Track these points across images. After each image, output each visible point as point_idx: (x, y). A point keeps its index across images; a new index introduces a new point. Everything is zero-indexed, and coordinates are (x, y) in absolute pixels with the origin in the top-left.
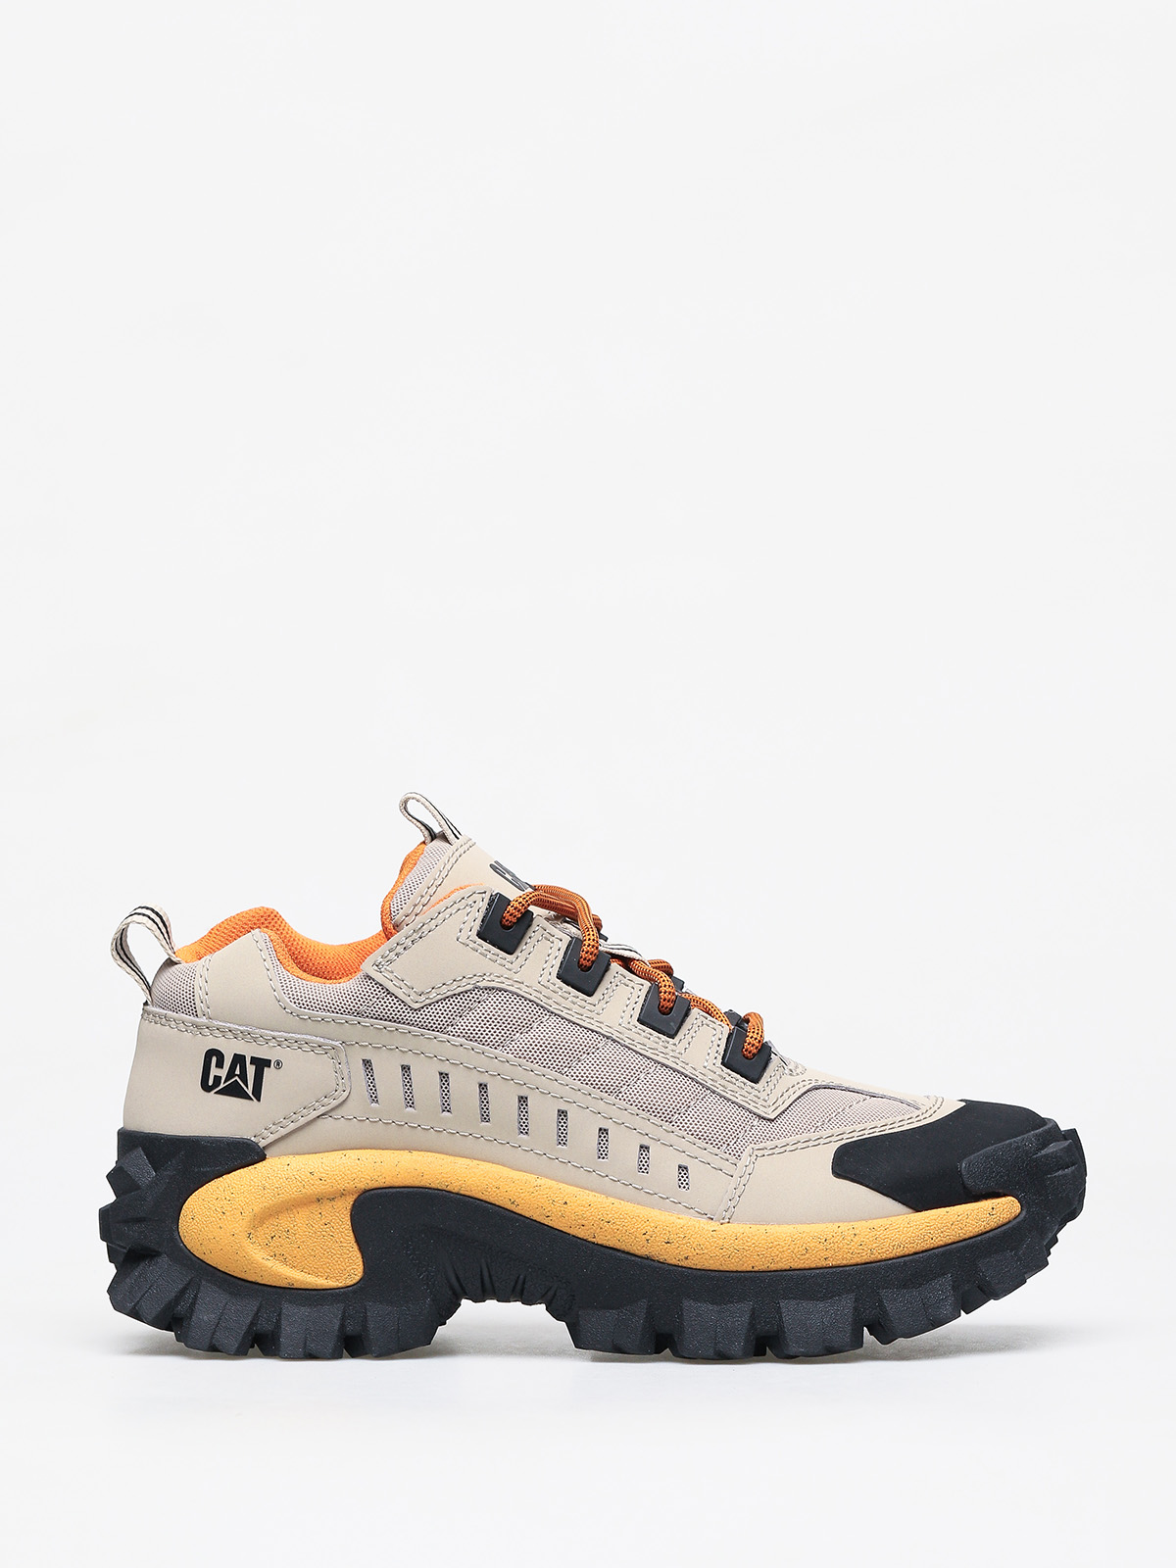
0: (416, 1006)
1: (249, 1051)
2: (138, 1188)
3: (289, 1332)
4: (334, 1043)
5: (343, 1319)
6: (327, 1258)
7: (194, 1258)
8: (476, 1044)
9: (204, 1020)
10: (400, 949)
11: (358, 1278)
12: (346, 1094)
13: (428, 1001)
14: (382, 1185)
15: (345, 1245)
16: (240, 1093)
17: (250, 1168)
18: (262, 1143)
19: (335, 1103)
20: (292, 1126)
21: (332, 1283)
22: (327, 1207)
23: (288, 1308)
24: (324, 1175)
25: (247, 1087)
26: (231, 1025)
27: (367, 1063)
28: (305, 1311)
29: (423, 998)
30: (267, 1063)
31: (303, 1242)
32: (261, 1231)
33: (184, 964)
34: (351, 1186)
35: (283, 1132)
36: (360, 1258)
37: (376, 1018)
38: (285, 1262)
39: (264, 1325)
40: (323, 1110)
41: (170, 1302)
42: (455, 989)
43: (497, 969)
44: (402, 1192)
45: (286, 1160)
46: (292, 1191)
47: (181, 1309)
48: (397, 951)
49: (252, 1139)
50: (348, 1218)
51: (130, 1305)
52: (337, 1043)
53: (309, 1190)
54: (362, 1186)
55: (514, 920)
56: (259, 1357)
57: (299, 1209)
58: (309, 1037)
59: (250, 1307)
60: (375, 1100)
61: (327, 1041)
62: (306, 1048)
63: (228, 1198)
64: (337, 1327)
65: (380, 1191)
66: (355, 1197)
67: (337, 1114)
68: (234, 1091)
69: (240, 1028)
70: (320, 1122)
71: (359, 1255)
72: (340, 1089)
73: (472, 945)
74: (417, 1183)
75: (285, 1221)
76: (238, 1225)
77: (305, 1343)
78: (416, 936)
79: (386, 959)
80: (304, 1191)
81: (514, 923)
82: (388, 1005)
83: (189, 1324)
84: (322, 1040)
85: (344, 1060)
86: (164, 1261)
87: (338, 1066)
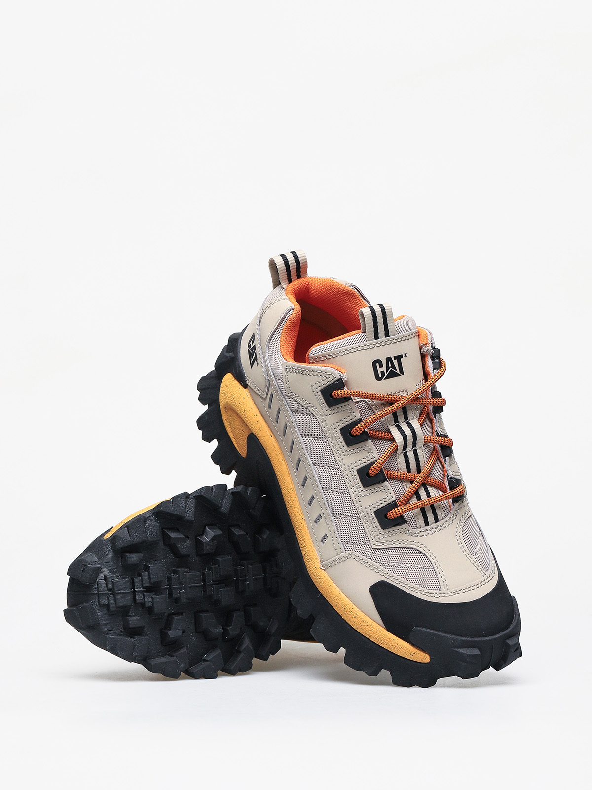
0: (288, 394)
8: (296, 426)
13: (292, 397)
14: (257, 438)
19: (263, 396)
29: (291, 394)
36: (246, 452)
40: (260, 394)
42: (301, 402)
43: (319, 408)
54: (253, 431)
63: (227, 389)
66: (250, 432)
73: (315, 392)
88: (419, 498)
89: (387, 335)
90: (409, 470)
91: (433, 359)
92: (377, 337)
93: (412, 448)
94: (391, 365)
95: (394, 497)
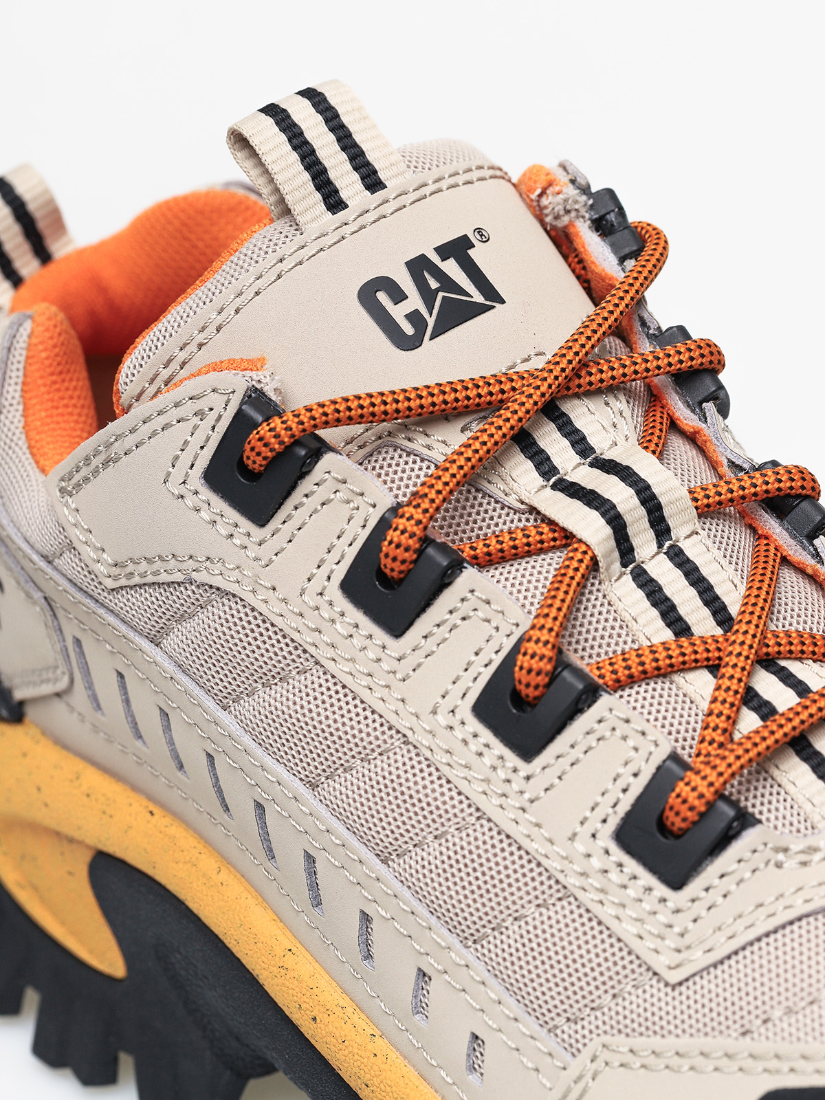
0: (110, 583)
12: (67, 679)
14: (113, 853)
19: (60, 685)
21: (96, 964)
27: (77, 645)
29: (118, 572)
36: (118, 946)
38: (43, 901)
50: (89, 880)
52: (40, 595)
54: (91, 843)
57: (41, 834)
67: (68, 702)
71: (114, 941)
72: (60, 668)
73: (188, 497)
87: (50, 631)
88: (765, 710)
89: (372, 182)
90: (679, 626)
91: (601, 226)
92: (334, 203)
93: (660, 546)
94: (437, 280)
95: (662, 740)
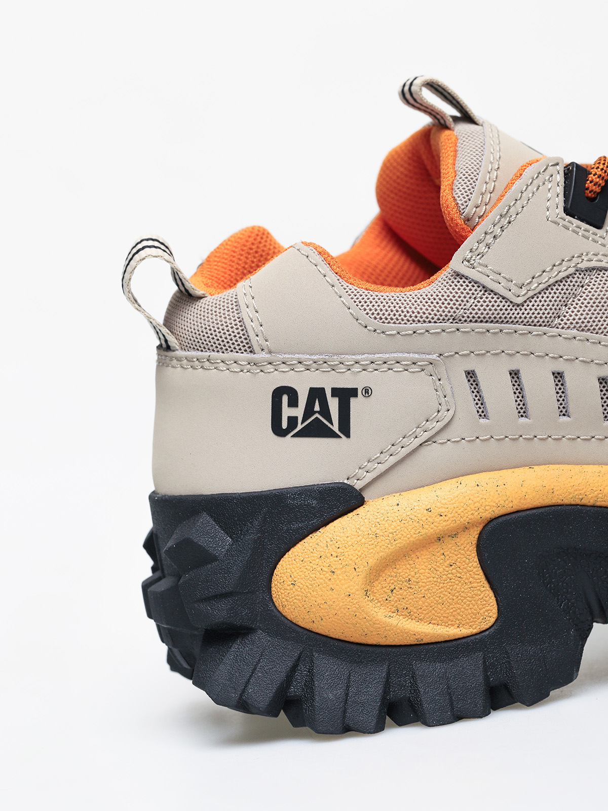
0: (519, 300)
1: (328, 382)
2: (214, 559)
3: (429, 696)
4: (430, 357)
5: (485, 670)
6: (457, 603)
7: (299, 630)
8: (588, 333)
9: (264, 355)
10: (489, 238)
11: (493, 620)
12: (451, 413)
13: (531, 294)
14: (509, 510)
15: (475, 585)
16: (326, 433)
17: (350, 515)
18: (358, 485)
19: (440, 425)
20: (393, 459)
21: (465, 631)
22: (450, 544)
23: (422, 668)
24: (443, 510)
25: (332, 424)
26: (301, 356)
27: (471, 375)
28: (439, 667)
29: (524, 291)
30: (353, 392)
31: (428, 589)
32: (377, 586)
33: (209, 298)
34: (476, 516)
35: (382, 468)
36: (493, 598)
37: (476, 321)
38: (410, 616)
39: (398, 693)
40: (426, 435)
41: (282, 684)
42: (554, 276)
43: (593, 248)
44: (534, 515)
45: (392, 500)
46: (410, 534)
47: (295, 690)
48: (486, 241)
49: (346, 481)
50: (474, 554)
51: (235, 696)
52: (435, 356)
53: (430, 530)
54: (488, 514)
55: (598, 190)
56: (396, 727)
57: (418, 554)
58: (400, 355)
59: (378, 674)
60: (483, 414)
61: (423, 356)
62: (397, 367)
63: (334, 554)
64: (481, 679)
65: (504, 518)
66: (479, 529)
67: (441, 439)
68: (317, 430)
69: (313, 357)
70: (424, 451)
71: (491, 594)
72: (444, 408)
73: (561, 222)
74: (547, 501)
75: (404, 570)
76: (355, 584)
77: (452, 705)
78: (505, 221)
79: (477, 253)
80: (424, 531)
81: (598, 193)
82: (486, 305)
83: (312, 706)
84: (417, 356)
85: (444, 376)
86: (261, 637)
87: (438, 383)
